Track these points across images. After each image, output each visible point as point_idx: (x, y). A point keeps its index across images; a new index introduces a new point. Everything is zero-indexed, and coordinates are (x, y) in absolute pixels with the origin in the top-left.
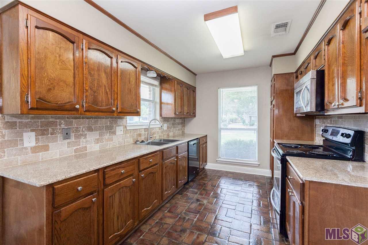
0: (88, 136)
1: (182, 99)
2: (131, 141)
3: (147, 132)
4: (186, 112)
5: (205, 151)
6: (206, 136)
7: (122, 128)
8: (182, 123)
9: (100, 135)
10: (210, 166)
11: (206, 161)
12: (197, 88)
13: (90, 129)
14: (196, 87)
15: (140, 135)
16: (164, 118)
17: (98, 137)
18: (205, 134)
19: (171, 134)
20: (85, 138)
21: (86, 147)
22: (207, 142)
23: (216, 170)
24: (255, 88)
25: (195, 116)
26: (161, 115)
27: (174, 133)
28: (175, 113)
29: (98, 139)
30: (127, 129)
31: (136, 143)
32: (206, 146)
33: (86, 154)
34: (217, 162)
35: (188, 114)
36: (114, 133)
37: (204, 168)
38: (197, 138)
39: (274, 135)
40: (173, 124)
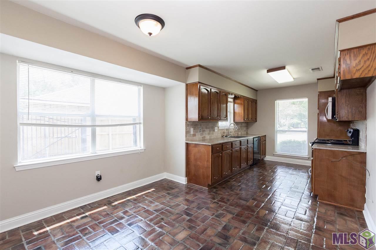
0: (206, 131)
1: (248, 110)
2: (221, 136)
3: (227, 131)
4: (251, 118)
5: (264, 147)
6: (265, 136)
7: (217, 128)
8: (246, 126)
9: (210, 131)
10: (268, 158)
11: (265, 155)
12: (257, 101)
13: (206, 128)
14: (257, 99)
15: (224, 133)
16: (236, 122)
17: (209, 132)
18: (264, 135)
19: (240, 133)
20: (205, 132)
21: (205, 136)
22: (265, 140)
23: (273, 161)
24: (306, 100)
25: (256, 121)
26: (234, 121)
27: (241, 133)
28: (244, 120)
29: (209, 133)
30: (219, 128)
31: (222, 136)
32: (265, 143)
33: (205, 140)
34: (274, 155)
35: (252, 120)
36: (214, 131)
37: (263, 159)
38: (259, 137)
39: (319, 135)
40: (241, 127)
